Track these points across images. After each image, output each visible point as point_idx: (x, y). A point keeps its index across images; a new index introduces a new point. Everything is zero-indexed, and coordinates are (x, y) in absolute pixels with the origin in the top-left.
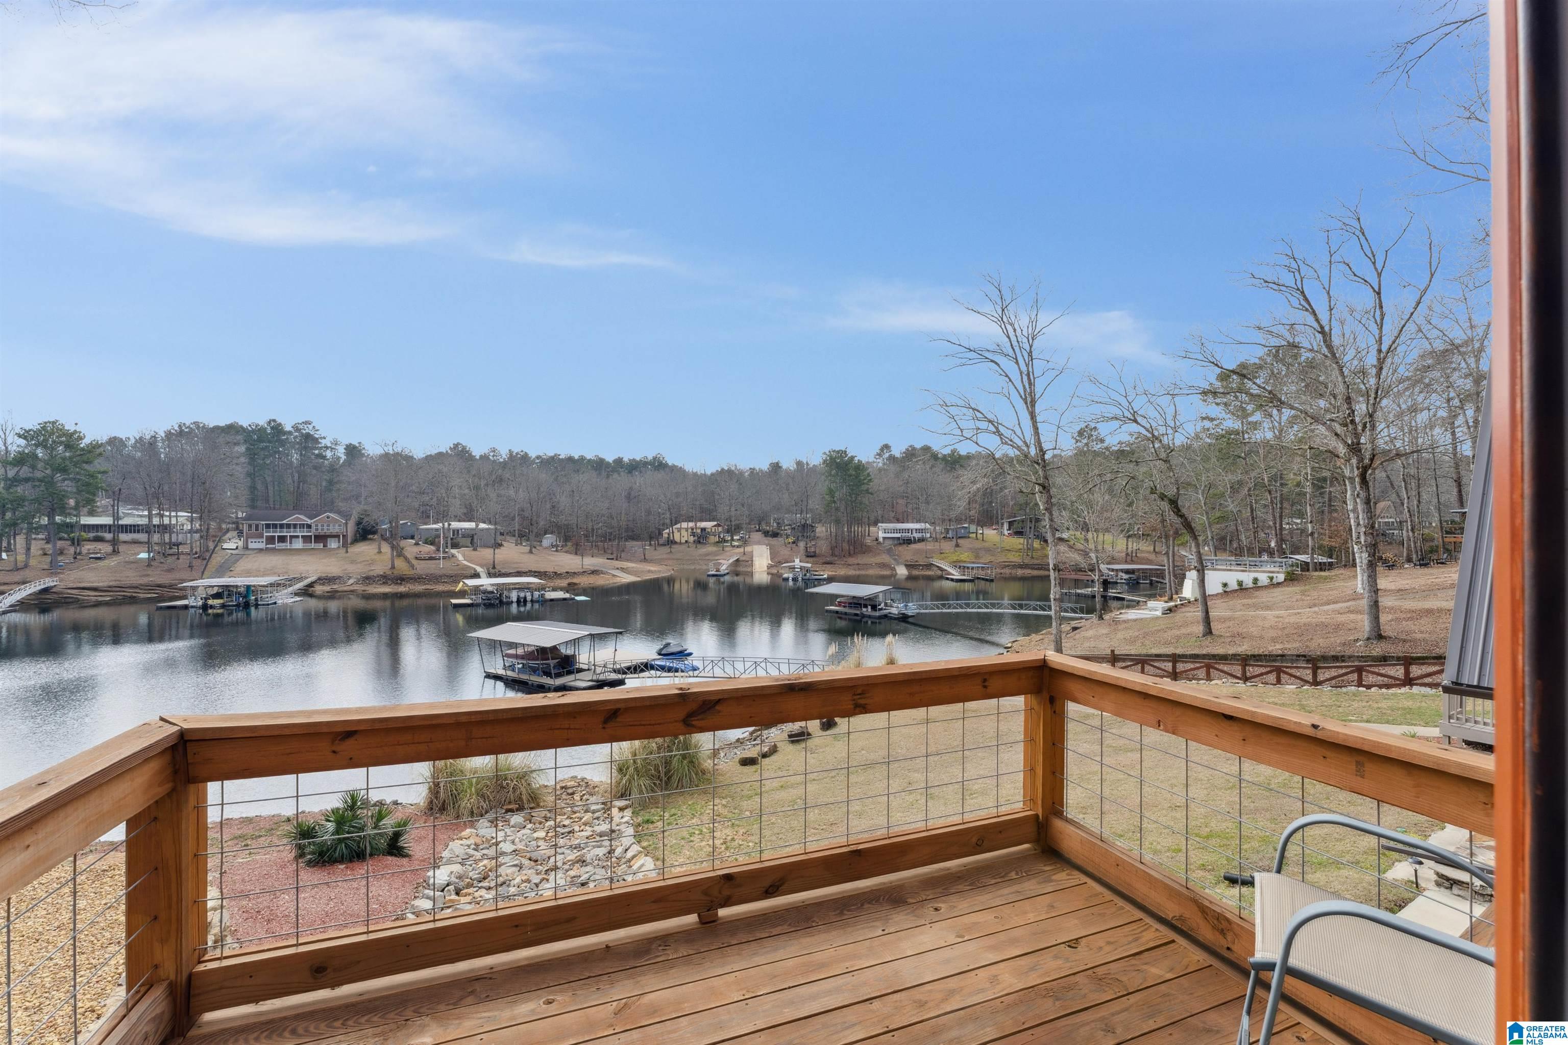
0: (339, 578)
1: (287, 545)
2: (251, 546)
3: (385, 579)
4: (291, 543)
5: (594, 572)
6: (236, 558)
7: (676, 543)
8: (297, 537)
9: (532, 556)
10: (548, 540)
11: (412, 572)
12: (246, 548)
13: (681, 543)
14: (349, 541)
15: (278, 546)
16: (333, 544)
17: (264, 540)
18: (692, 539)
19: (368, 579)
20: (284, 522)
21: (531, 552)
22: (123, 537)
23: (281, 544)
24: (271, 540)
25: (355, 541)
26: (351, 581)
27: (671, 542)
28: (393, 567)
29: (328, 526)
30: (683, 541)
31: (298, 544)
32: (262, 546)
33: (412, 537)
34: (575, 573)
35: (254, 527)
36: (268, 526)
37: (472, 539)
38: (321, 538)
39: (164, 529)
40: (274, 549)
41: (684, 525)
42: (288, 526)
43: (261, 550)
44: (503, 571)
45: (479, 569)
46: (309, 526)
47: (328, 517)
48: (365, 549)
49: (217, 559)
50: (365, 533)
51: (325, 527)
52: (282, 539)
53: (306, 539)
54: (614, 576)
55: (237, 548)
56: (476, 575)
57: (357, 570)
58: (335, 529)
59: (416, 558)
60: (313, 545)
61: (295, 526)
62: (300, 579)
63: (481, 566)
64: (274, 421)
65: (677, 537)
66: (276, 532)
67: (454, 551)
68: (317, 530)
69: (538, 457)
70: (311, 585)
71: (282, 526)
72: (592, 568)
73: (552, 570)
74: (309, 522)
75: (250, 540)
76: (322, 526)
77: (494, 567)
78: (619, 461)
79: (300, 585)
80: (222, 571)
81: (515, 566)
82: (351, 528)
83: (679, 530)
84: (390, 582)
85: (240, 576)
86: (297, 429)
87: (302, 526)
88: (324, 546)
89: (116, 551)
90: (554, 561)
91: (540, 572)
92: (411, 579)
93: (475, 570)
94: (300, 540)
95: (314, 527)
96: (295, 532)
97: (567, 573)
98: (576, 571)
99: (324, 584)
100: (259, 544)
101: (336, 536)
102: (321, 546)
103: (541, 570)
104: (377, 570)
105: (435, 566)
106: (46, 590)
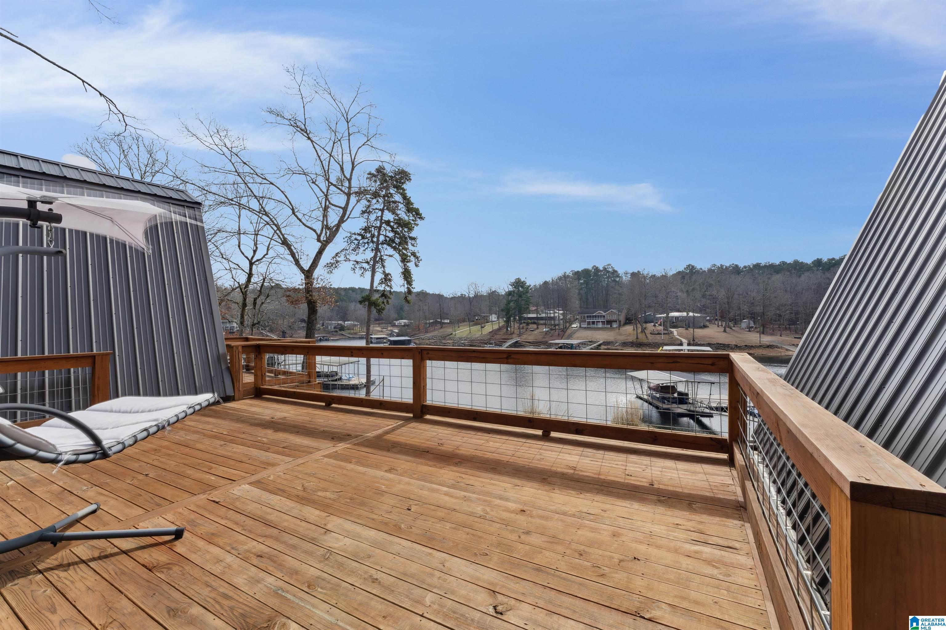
0: (612, 342)
1: (595, 326)
2: (582, 326)
3: (632, 345)
4: (597, 325)
5: (769, 347)
6: (575, 332)
8: (599, 322)
9: (724, 334)
10: (745, 323)
11: (646, 341)
12: (580, 327)
14: (622, 324)
15: (591, 326)
16: (615, 325)
17: (586, 323)
19: (625, 344)
20: (594, 314)
21: (725, 331)
22: (542, 322)
23: (593, 325)
24: (589, 323)
25: (625, 324)
26: (617, 344)
28: (637, 338)
29: (612, 316)
31: (600, 325)
32: (586, 326)
33: (653, 323)
34: (752, 346)
35: (583, 317)
36: (588, 317)
37: (688, 324)
38: (610, 322)
39: (553, 318)
40: (590, 327)
42: (595, 316)
43: (585, 328)
44: (699, 343)
45: (684, 341)
46: (604, 316)
47: (612, 312)
48: (629, 328)
49: (569, 332)
50: (628, 321)
52: (593, 323)
53: (603, 323)
54: (787, 350)
55: (577, 327)
56: (681, 344)
57: (622, 338)
58: (614, 318)
59: (651, 333)
60: (606, 326)
61: (598, 316)
62: (595, 342)
63: (686, 338)
64: (595, 266)
66: (590, 319)
67: (672, 330)
69: (745, 267)
70: (600, 345)
71: (593, 317)
72: (768, 344)
73: (734, 343)
74: (604, 314)
75: (582, 323)
76: (610, 316)
77: (694, 340)
78: (818, 263)
79: (595, 345)
80: (569, 337)
81: (708, 339)
82: (622, 318)
84: (634, 346)
85: (574, 339)
86: (605, 269)
87: (601, 316)
88: (611, 326)
89: (538, 328)
90: (740, 338)
91: (724, 345)
92: (645, 344)
93: (681, 341)
94: (601, 323)
95: (606, 317)
96: (598, 319)
97: (746, 346)
98: (754, 345)
99: (605, 345)
100: (585, 325)
101: (616, 321)
102: (609, 326)
103: (726, 343)
104: (631, 339)
105: (659, 338)
106: (517, 342)
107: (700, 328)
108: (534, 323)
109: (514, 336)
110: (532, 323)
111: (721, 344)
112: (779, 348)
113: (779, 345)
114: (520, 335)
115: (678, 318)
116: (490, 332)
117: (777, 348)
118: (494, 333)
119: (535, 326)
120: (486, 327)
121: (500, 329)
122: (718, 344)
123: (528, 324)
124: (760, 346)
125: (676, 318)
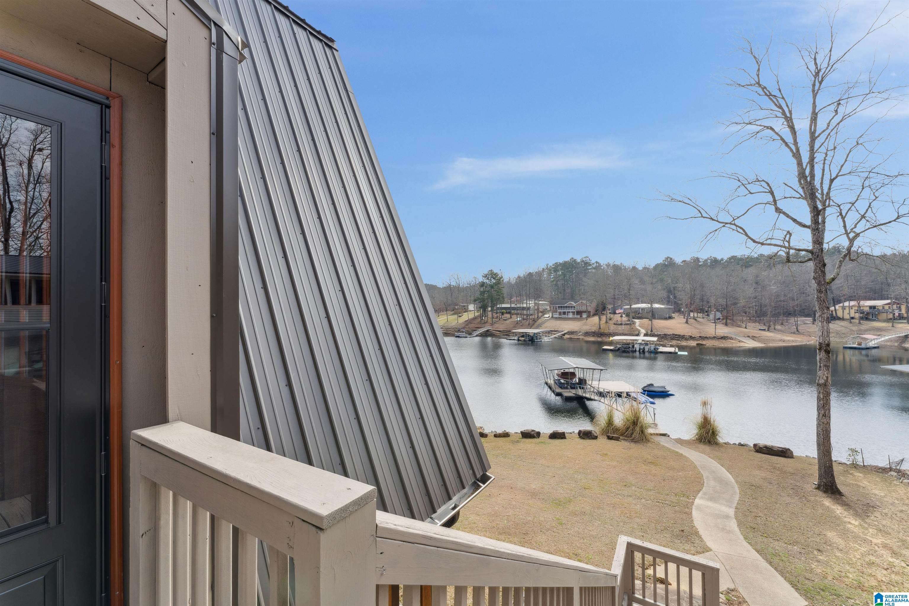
0: (577, 332)
1: (566, 316)
2: (554, 316)
3: (594, 334)
4: (567, 315)
5: (723, 338)
6: (546, 321)
7: (839, 319)
8: (570, 312)
9: (685, 325)
10: (713, 314)
11: (606, 331)
12: (552, 317)
13: (843, 319)
14: (591, 314)
15: (563, 316)
16: (584, 316)
17: (558, 313)
18: (857, 315)
19: (587, 334)
20: (565, 305)
21: (687, 322)
22: (516, 312)
23: (564, 316)
24: (560, 313)
25: (594, 315)
26: (580, 334)
27: (834, 318)
28: (600, 328)
29: (582, 307)
30: (847, 317)
31: (571, 316)
32: (558, 316)
34: (706, 337)
35: (555, 308)
36: (559, 307)
37: (653, 315)
38: (579, 313)
40: (561, 318)
42: (566, 307)
43: (556, 318)
44: (656, 333)
45: (642, 331)
46: (574, 307)
47: (581, 303)
48: (595, 319)
49: (539, 321)
50: (597, 312)
51: (581, 308)
52: (564, 313)
53: (573, 313)
55: (549, 317)
56: (639, 335)
57: (586, 328)
58: (584, 308)
59: (614, 324)
60: (576, 316)
61: (569, 307)
62: (562, 331)
64: (573, 258)
65: (840, 314)
66: (562, 310)
67: (635, 320)
68: (577, 309)
70: (564, 335)
71: (564, 307)
74: (574, 304)
75: (554, 314)
76: (579, 307)
77: (652, 331)
79: (559, 334)
80: (539, 326)
82: (591, 309)
83: (844, 308)
84: (595, 336)
86: (583, 261)
87: (571, 307)
88: (581, 316)
89: (511, 317)
90: (698, 329)
91: (679, 335)
92: (606, 334)
93: (639, 331)
94: (571, 314)
95: (576, 307)
96: (569, 310)
97: (700, 337)
98: (708, 336)
99: (569, 335)
100: (556, 315)
101: (585, 312)
102: (579, 316)
103: (681, 334)
104: (594, 329)
105: (620, 328)
106: (488, 331)
107: (666, 319)
108: (509, 313)
109: (487, 324)
110: (507, 313)
111: (676, 335)
112: (732, 339)
113: (733, 336)
114: (492, 324)
115: (644, 309)
116: (465, 321)
117: (730, 339)
118: (469, 322)
119: (508, 316)
120: (464, 316)
121: (475, 318)
122: (673, 334)
123: (503, 314)
124: (714, 337)
125: (642, 309)
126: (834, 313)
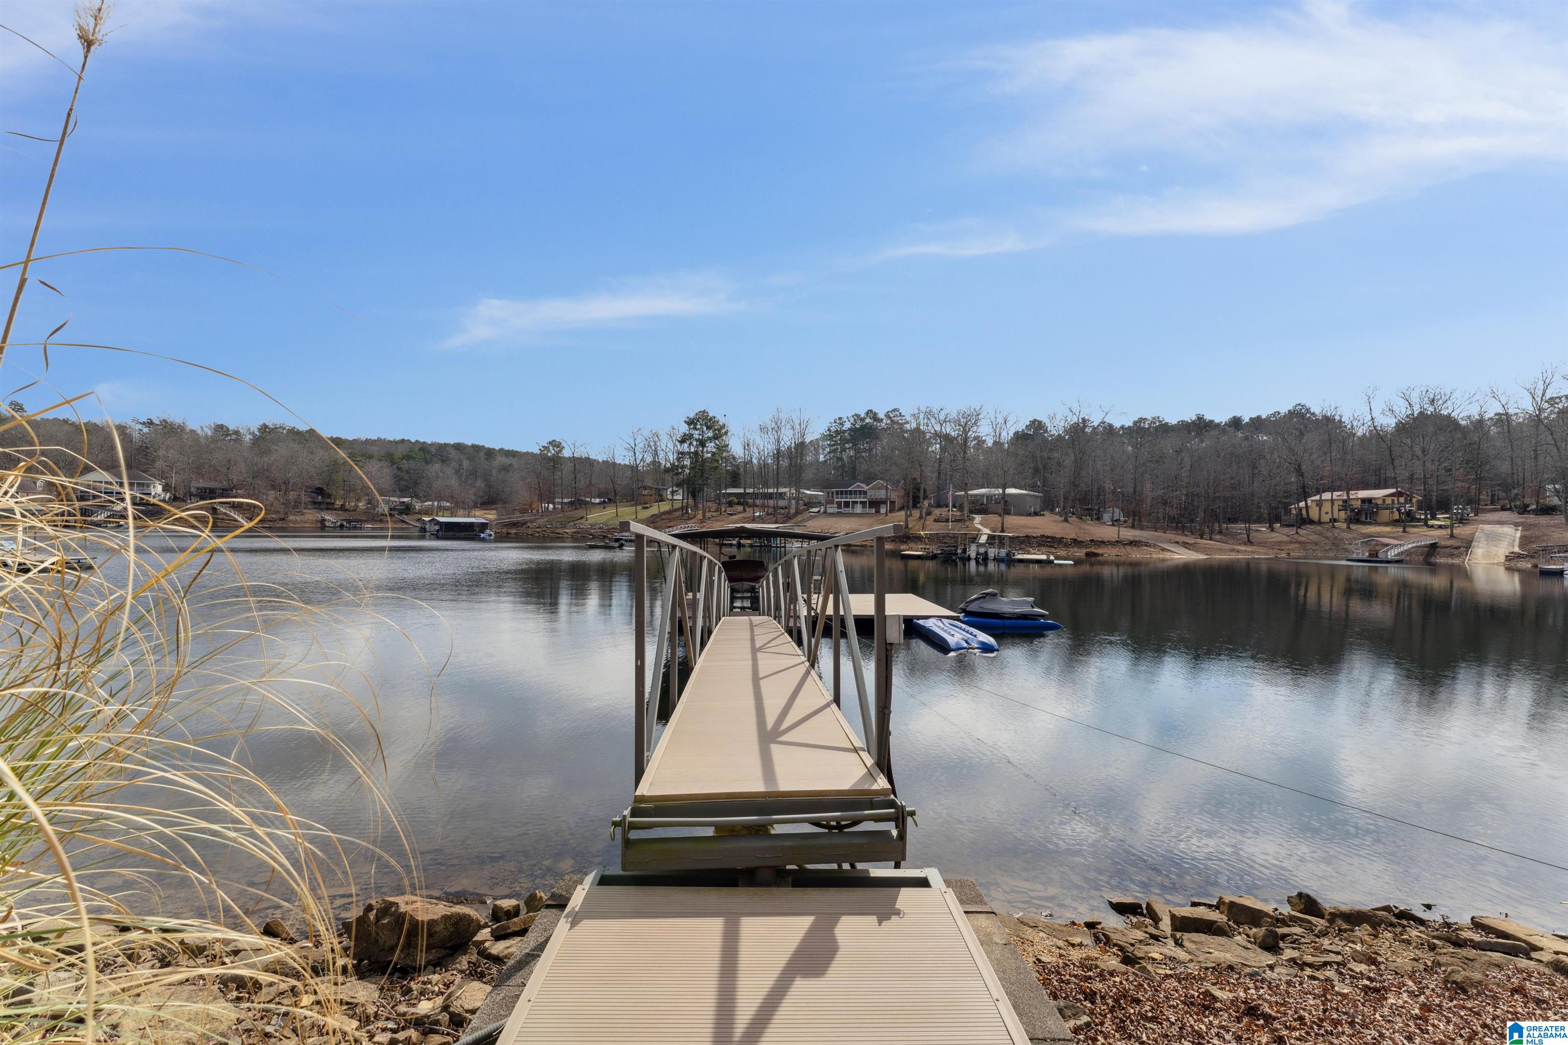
1: (850, 510)
2: (829, 510)
4: (853, 507)
5: (1133, 543)
7: (1312, 522)
8: (857, 502)
12: (825, 512)
13: (1320, 523)
14: (897, 506)
15: (843, 510)
16: (884, 509)
17: (835, 505)
18: (1343, 515)
20: (849, 489)
21: (1066, 520)
23: (846, 509)
24: (839, 505)
27: (1304, 521)
29: (879, 492)
30: (1326, 518)
31: (859, 509)
32: (836, 510)
35: (828, 494)
36: (837, 493)
37: (1006, 506)
38: (875, 504)
40: (842, 513)
41: (1327, 496)
42: (851, 492)
43: (834, 513)
46: (865, 493)
47: (880, 484)
51: (877, 494)
52: (847, 504)
53: (864, 504)
58: (883, 495)
60: (867, 510)
61: (855, 493)
63: (989, 528)
64: (871, 410)
65: (1314, 514)
67: (974, 515)
68: (871, 496)
71: (846, 493)
72: (1132, 539)
74: (866, 488)
75: (828, 506)
76: (875, 492)
81: (1029, 531)
82: (897, 496)
83: (1320, 504)
87: (860, 492)
88: (878, 512)
89: (745, 511)
90: (1086, 530)
91: (1054, 538)
94: (859, 505)
95: (869, 494)
96: (856, 498)
100: (832, 509)
101: (884, 502)
102: (873, 511)
103: (1059, 537)
107: (1027, 514)
108: (744, 503)
112: (1149, 546)
115: (991, 496)
118: (658, 517)
119: (738, 508)
122: (1043, 536)
123: (731, 504)
124: (1117, 542)
125: (987, 497)
126: (1304, 512)
